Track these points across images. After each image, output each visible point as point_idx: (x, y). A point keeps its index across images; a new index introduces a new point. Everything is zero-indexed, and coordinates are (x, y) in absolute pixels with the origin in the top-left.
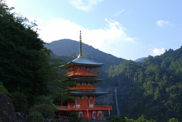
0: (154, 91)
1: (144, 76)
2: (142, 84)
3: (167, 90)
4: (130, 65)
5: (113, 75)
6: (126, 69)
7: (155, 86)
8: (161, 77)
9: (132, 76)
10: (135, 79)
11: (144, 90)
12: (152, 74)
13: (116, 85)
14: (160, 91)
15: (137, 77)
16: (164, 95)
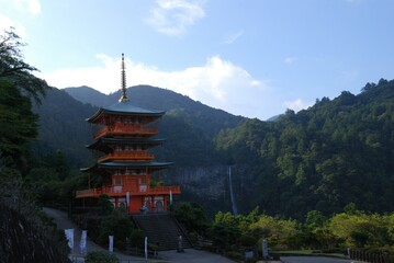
0: (296, 171)
1: (279, 145)
2: (274, 160)
3: (318, 168)
4: (254, 127)
5: (226, 146)
6: (247, 134)
7: (297, 161)
8: (307, 146)
9: (258, 145)
10: (262, 151)
11: (278, 170)
12: (292, 140)
13: (231, 163)
14: (305, 170)
15: (266, 147)
16: (312, 176)
